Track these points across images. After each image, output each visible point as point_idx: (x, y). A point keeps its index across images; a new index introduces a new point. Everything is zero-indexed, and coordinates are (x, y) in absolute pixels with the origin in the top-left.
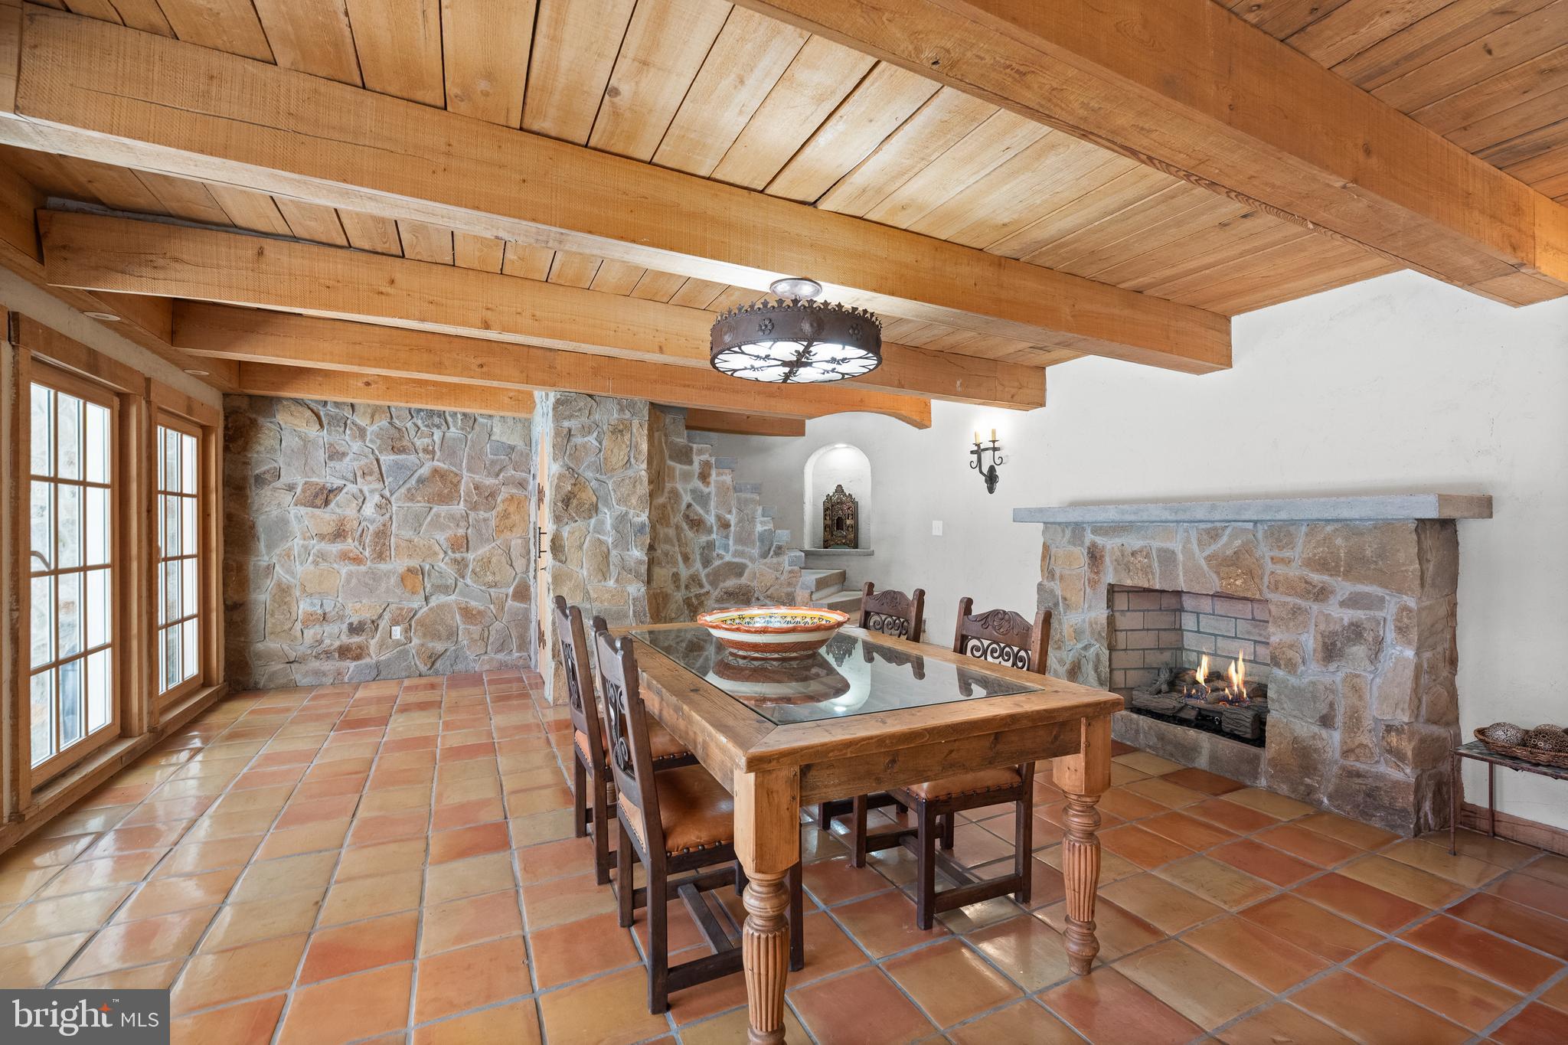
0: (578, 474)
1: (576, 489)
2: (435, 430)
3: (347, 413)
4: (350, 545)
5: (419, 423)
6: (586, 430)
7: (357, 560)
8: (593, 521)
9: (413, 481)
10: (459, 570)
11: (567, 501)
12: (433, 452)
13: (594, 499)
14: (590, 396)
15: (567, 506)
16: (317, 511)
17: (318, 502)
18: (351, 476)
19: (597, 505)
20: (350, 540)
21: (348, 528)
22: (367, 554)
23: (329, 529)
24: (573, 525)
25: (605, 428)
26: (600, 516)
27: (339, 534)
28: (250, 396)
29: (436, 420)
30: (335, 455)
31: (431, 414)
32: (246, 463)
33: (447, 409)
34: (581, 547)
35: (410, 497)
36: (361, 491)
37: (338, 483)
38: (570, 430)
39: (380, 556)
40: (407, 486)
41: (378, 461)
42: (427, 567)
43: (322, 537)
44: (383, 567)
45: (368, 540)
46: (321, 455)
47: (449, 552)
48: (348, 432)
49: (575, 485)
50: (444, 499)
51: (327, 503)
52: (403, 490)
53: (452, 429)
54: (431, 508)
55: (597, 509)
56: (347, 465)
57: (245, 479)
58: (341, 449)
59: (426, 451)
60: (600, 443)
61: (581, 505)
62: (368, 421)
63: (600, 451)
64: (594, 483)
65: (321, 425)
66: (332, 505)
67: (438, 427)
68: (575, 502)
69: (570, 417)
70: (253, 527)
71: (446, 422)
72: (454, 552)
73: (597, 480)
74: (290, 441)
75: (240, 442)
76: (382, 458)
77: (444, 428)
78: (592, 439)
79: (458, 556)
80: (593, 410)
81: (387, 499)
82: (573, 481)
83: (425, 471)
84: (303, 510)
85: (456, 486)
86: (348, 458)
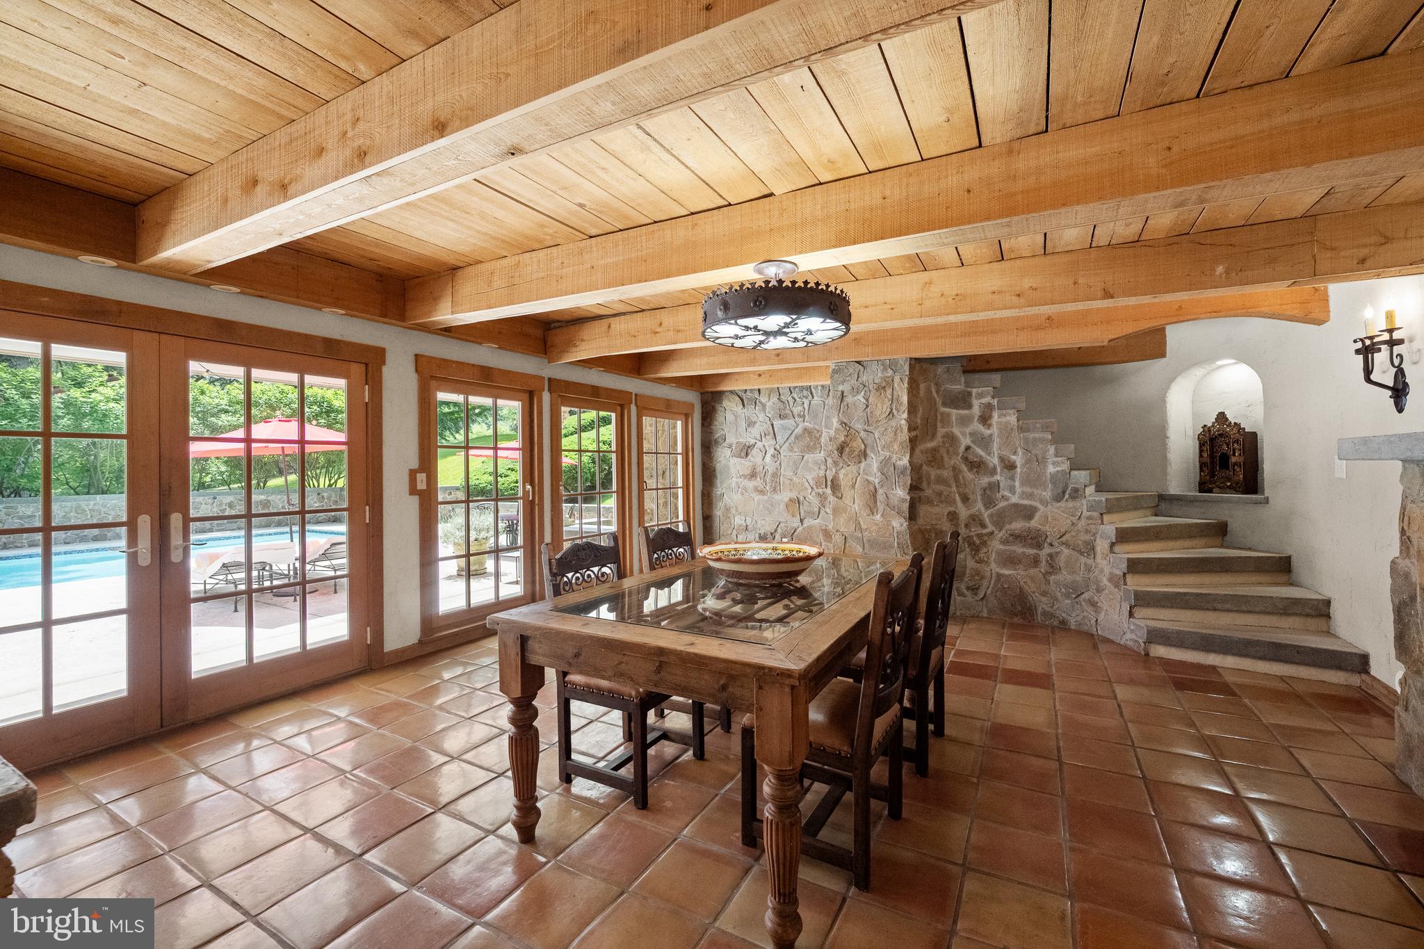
0: (850, 427)
1: (848, 440)
2: (804, 400)
3: (756, 395)
4: (758, 482)
5: (795, 396)
6: (854, 391)
7: (762, 492)
8: (863, 465)
9: (792, 438)
10: (821, 501)
11: (841, 449)
12: (804, 416)
13: (863, 446)
14: (858, 362)
15: (841, 453)
16: (743, 461)
17: (743, 454)
18: (758, 437)
19: (865, 451)
20: (758, 479)
21: (757, 471)
22: (768, 488)
23: (748, 472)
24: (847, 468)
25: (871, 387)
26: (869, 460)
27: (753, 475)
28: (712, 392)
29: (805, 393)
30: (751, 424)
31: (802, 388)
32: (711, 433)
33: (813, 384)
34: (853, 486)
35: (791, 449)
36: (764, 446)
37: (753, 441)
38: (843, 392)
39: (775, 490)
40: (789, 441)
41: (772, 425)
42: (801, 498)
43: (744, 476)
44: (777, 497)
45: (768, 478)
46: (743, 424)
47: (815, 487)
48: (757, 408)
49: (847, 436)
50: (810, 449)
51: (747, 455)
52: (787, 444)
53: (816, 398)
54: (803, 456)
55: (865, 455)
56: (756, 431)
57: (710, 442)
58: (754, 420)
59: (799, 416)
60: (867, 400)
61: (852, 451)
62: (767, 400)
63: (867, 406)
64: (863, 434)
65: (744, 405)
66: (749, 457)
67: (806, 398)
68: (847, 450)
69: (843, 382)
70: (714, 470)
71: (812, 394)
72: (817, 488)
73: (865, 431)
74: (730, 417)
75: (709, 420)
76: (775, 423)
77: (810, 397)
78: (860, 397)
79: (820, 491)
80: (861, 374)
81: (778, 451)
82: (845, 433)
83: (799, 430)
84: (737, 460)
85: (818, 439)
86: (757, 425)
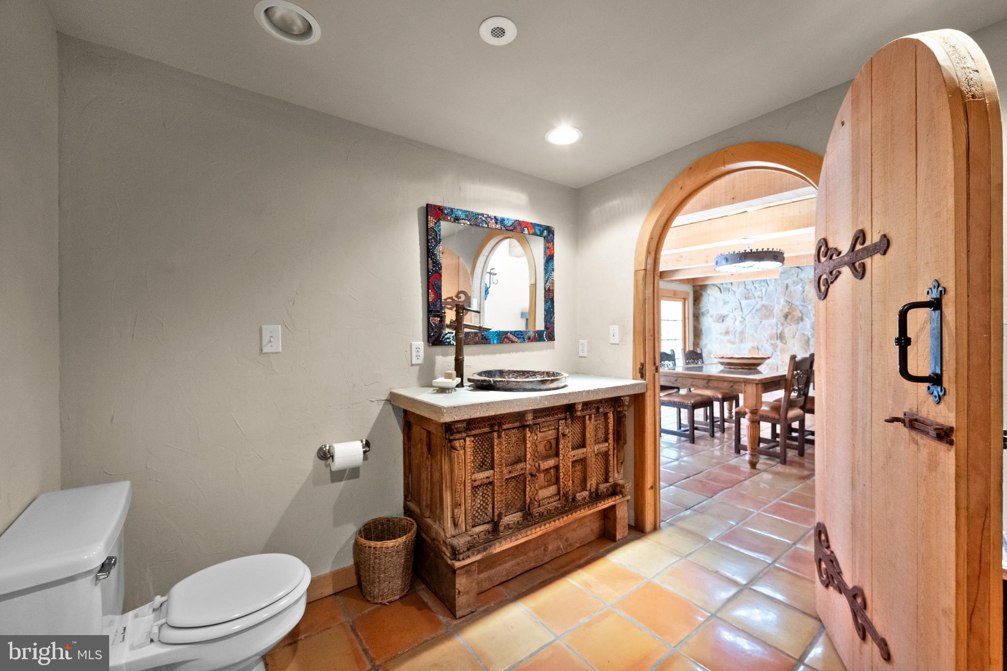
0: (792, 304)
1: (791, 311)
2: (762, 288)
3: (730, 286)
4: (731, 337)
5: (756, 285)
6: (795, 283)
7: (733, 343)
8: (800, 325)
9: (754, 310)
10: (773, 348)
11: (786, 316)
12: (762, 298)
13: (800, 315)
14: (798, 267)
15: (786, 318)
16: (720, 324)
17: (721, 320)
18: (731, 310)
19: (802, 317)
20: (730, 335)
21: (730, 330)
22: (737, 340)
23: (724, 331)
24: (790, 327)
25: (806, 281)
26: (804, 322)
27: (727, 333)
28: (701, 286)
29: (763, 284)
30: (726, 303)
31: (761, 281)
32: (699, 309)
33: (768, 278)
34: (794, 337)
35: (753, 317)
36: (734, 316)
37: (726, 313)
38: (787, 285)
39: (741, 341)
40: (752, 312)
41: (740, 303)
42: (760, 347)
43: (721, 334)
44: (743, 346)
45: (737, 335)
46: (721, 303)
47: (769, 340)
48: (730, 293)
49: (790, 309)
50: (766, 317)
51: (723, 321)
52: (750, 315)
53: (770, 286)
54: (761, 322)
55: (802, 319)
56: (729, 307)
57: (699, 314)
58: (727, 300)
59: (759, 297)
60: (804, 288)
61: (793, 317)
62: (736, 288)
63: (803, 292)
64: (801, 308)
65: (721, 292)
66: (725, 322)
67: (764, 286)
68: (790, 317)
69: (787, 279)
70: (701, 330)
71: (767, 284)
72: (771, 340)
73: (802, 306)
74: (712, 299)
75: (698, 301)
76: (741, 302)
77: (766, 286)
78: (799, 287)
79: (773, 342)
80: (800, 274)
81: (744, 319)
82: (789, 307)
83: (758, 306)
84: (716, 324)
85: (772, 311)
86: (729, 304)
